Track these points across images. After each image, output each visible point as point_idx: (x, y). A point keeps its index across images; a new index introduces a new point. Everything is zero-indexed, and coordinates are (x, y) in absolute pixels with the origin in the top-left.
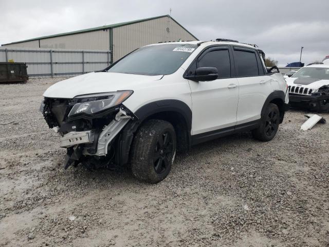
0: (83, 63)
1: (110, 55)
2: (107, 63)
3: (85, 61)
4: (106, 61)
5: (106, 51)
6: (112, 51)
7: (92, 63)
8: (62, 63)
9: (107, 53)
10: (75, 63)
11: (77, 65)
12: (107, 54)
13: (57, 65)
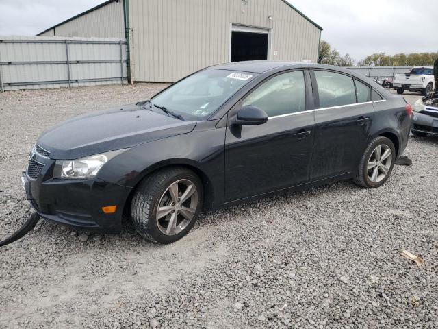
0: (68, 63)
1: (124, 47)
2: (120, 62)
3: (72, 59)
4: (119, 59)
5: (117, 40)
6: (128, 40)
7: (88, 62)
8: (23, 64)
9: (120, 43)
10: (51, 63)
11: (54, 66)
12: (118, 46)
13: (11, 67)
